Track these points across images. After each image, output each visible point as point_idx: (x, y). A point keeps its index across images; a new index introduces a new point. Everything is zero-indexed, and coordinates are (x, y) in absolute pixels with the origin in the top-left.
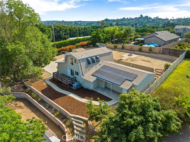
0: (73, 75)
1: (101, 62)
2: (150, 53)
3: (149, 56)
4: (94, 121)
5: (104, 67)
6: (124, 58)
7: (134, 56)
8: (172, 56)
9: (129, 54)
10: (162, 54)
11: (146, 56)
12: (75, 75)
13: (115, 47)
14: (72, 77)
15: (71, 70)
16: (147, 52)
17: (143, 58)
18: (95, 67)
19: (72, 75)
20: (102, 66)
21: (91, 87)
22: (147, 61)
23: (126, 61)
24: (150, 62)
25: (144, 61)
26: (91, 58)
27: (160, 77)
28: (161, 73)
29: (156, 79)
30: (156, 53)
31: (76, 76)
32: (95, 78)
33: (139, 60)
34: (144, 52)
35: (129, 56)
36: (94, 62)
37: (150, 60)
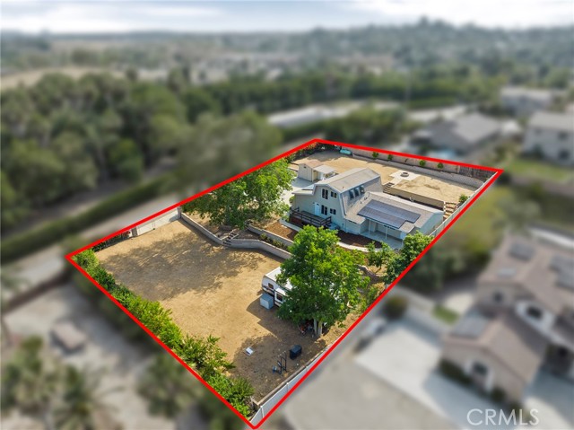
0: (326, 214)
1: (366, 195)
2: (439, 171)
3: (438, 178)
4: (375, 267)
5: (373, 202)
6: (395, 181)
7: (412, 176)
8: (477, 178)
9: (402, 172)
10: (460, 173)
11: (433, 176)
12: (329, 214)
13: (374, 155)
14: (324, 216)
15: (323, 206)
16: (435, 170)
17: (428, 180)
18: (358, 202)
19: (322, 212)
20: (369, 200)
21: (357, 231)
22: (434, 188)
23: (400, 188)
24: (438, 189)
25: (429, 186)
26: (354, 189)
27: (451, 215)
28: (454, 209)
29: (445, 218)
30: (449, 172)
31: (332, 215)
32: (363, 219)
33: (421, 184)
34: (430, 169)
35: (402, 176)
36: (357, 194)
37: (440, 186)
